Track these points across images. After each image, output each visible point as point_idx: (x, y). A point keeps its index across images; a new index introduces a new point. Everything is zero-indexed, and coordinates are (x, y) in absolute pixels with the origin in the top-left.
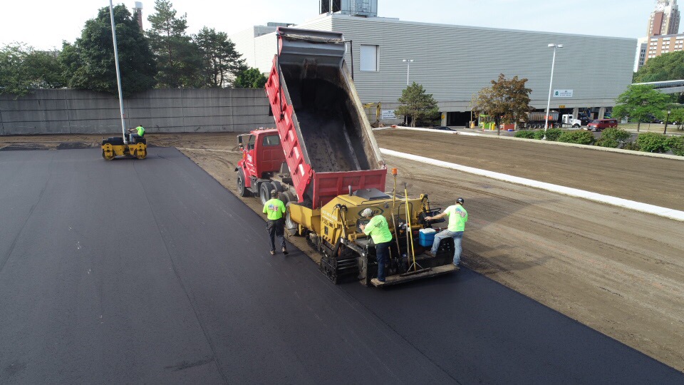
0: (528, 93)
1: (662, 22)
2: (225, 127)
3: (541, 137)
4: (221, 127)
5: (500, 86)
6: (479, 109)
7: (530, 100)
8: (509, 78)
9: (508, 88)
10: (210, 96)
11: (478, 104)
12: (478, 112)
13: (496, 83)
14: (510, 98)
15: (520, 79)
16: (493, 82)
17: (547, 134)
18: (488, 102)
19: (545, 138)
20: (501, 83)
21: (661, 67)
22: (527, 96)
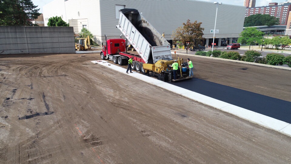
0: (202, 31)
1: (249, 2)
2: (22, 50)
3: (210, 55)
4: (19, 51)
5: (188, 26)
6: (176, 39)
7: (203, 34)
8: (192, 22)
9: (191, 27)
10: (9, 31)
11: (175, 36)
12: (176, 41)
13: (185, 25)
14: (193, 33)
15: (198, 22)
16: (184, 24)
17: (213, 54)
18: (181, 35)
19: (212, 55)
20: (188, 25)
21: (250, 21)
22: (202, 32)
